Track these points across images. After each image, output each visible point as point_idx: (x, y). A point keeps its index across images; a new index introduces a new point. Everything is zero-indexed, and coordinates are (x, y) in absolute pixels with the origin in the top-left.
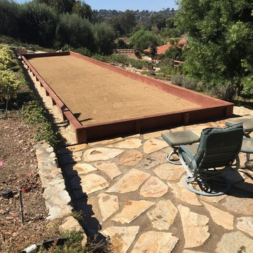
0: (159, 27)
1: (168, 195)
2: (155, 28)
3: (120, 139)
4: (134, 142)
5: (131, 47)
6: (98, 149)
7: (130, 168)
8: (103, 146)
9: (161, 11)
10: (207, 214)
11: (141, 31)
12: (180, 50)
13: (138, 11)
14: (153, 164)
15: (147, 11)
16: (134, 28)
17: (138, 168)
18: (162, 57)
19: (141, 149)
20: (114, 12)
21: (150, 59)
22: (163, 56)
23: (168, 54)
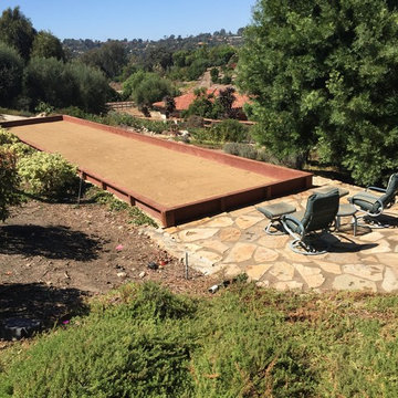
0: (164, 66)
1: (280, 258)
2: (158, 67)
3: (208, 219)
4: (223, 220)
5: (126, 98)
6: (191, 230)
7: (234, 242)
8: (195, 227)
9: (162, 41)
10: (319, 267)
11: (139, 73)
12: (209, 103)
13: (126, 40)
14: (254, 237)
15: (140, 40)
16: (125, 68)
17: (242, 242)
18: (185, 114)
19: (234, 225)
20: (88, 43)
21: (164, 117)
22: (187, 112)
23: (194, 110)
